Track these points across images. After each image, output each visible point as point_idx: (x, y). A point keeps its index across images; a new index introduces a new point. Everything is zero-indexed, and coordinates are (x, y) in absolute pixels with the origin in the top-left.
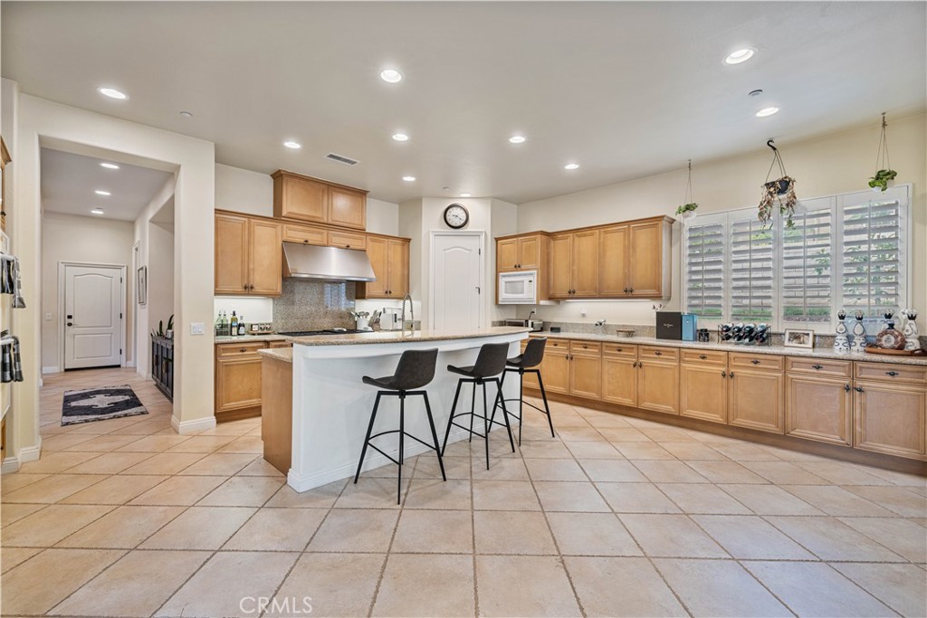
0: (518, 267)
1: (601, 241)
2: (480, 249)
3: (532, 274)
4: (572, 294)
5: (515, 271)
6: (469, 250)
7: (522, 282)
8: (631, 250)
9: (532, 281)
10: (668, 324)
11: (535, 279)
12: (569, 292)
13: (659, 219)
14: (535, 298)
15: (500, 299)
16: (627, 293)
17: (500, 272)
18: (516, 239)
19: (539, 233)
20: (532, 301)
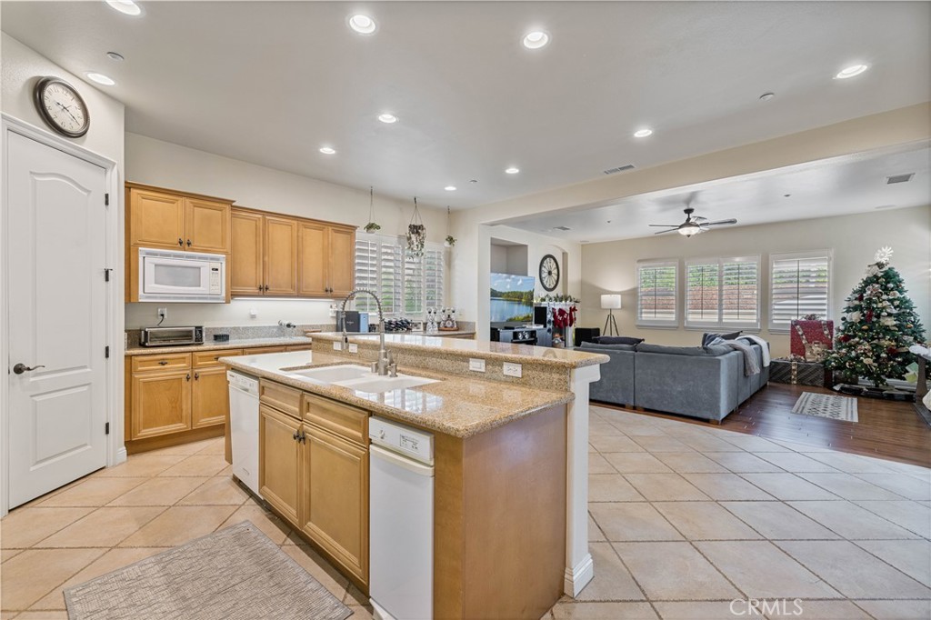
0: (185, 244)
1: (300, 234)
2: (107, 196)
3: (218, 259)
4: (263, 291)
5: (180, 249)
6: (89, 191)
7: (199, 268)
8: (330, 251)
9: (217, 270)
10: (350, 322)
11: (223, 267)
12: (260, 289)
13: (354, 228)
14: (224, 295)
15: (141, 292)
16: (328, 293)
17: (137, 245)
18: (180, 199)
19: (229, 202)
20: (218, 299)
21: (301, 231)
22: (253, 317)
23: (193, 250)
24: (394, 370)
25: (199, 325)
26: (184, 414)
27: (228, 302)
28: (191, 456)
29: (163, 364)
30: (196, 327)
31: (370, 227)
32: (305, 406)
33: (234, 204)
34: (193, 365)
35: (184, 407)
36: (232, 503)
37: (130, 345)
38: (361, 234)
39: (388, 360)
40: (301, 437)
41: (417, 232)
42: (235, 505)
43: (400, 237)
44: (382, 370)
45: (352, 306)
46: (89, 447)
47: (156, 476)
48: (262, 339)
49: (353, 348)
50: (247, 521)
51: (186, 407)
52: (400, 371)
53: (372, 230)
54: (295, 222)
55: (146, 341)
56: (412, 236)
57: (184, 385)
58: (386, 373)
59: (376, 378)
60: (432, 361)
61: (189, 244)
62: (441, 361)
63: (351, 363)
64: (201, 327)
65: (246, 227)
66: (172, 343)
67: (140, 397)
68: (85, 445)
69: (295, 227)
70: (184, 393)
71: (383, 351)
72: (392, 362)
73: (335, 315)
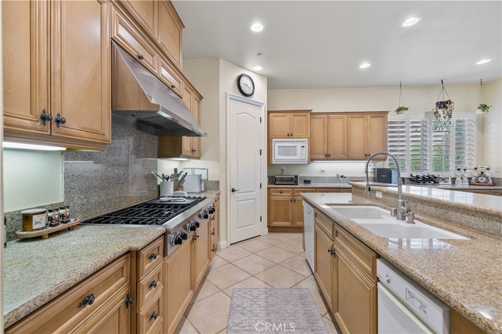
0: (290, 135)
1: (349, 122)
2: (261, 118)
3: (304, 141)
4: (328, 157)
5: (288, 138)
6: (254, 117)
7: (296, 147)
8: (368, 130)
9: (304, 147)
10: (384, 176)
11: (306, 145)
12: (326, 156)
13: (386, 113)
14: (307, 160)
15: (273, 160)
16: (367, 157)
17: (272, 138)
18: (288, 114)
19: (309, 111)
20: (304, 162)
21: (349, 120)
22: (323, 171)
23: (293, 138)
24: (411, 217)
25: (296, 175)
26: (290, 218)
27: (309, 163)
28: (291, 240)
29: (281, 193)
30: (295, 176)
31: (399, 110)
32: (335, 232)
33: (312, 112)
34: (293, 195)
35: (290, 215)
36: (303, 274)
37: (269, 184)
38: (392, 117)
39: (405, 209)
40: (333, 252)
41: (445, 107)
42: (304, 276)
43: (427, 113)
44: (400, 215)
45: (386, 165)
46: (254, 225)
47: (276, 246)
48: (327, 184)
49: (379, 195)
50: (308, 289)
51: (290, 214)
52: (418, 219)
53: (401, 112)
54: (346, 116)
55: (275, 182)
56: (439, 110)
57: (289, 204)
58: (403, 218)
59: (393, 221)
60: (455, 216)
61: (292, 135)
62: (468, 217)
63: (376, 205)
64: (297, 176)
65: (318, 123)
66: (285, 183)
67: (273, 206)
68: (253, 224)
69: (346, 119)
70: (290, 207)
71: (400, 201)
72: (408, 211)
73: (373, 171)
